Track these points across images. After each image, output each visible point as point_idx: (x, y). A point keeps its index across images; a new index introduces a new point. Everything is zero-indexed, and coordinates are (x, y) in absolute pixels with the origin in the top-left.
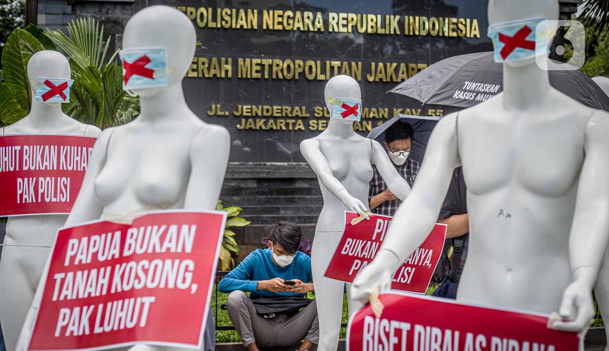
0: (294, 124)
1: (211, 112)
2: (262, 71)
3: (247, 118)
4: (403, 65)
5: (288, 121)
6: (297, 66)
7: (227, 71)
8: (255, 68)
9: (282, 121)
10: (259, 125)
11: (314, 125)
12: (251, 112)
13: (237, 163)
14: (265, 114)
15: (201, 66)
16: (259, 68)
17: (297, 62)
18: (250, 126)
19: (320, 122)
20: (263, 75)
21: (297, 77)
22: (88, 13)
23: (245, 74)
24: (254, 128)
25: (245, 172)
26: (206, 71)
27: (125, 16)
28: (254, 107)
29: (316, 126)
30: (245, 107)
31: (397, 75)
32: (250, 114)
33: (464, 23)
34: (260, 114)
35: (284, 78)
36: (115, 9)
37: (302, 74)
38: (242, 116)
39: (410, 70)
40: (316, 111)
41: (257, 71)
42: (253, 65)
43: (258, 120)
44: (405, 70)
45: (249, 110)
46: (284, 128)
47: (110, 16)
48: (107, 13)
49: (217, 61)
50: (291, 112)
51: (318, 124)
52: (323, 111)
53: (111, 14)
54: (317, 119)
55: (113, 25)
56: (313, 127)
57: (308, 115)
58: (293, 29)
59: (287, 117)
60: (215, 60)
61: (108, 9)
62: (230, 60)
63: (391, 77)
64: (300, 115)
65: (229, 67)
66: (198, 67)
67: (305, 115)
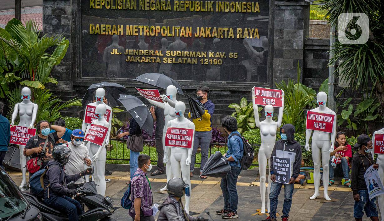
0: (155, 60)
1: (113, 52)
2: (138, 32)
3: (131, 56)
4: (215, 28)
5: (152, 58)
6: (157, 29)
7: (120, 32)
8: (135, 30)
9: (149, 58)
10: (137, 60)
11: (166, 60)
12: (133, 53)
13: (125, 79)
14: (140, 54)
15: (107, 29)
16: (137, 30)
17: (157, 27)
18: (132, 60)
19: (169, 59)
20: (139, 34)
21: (157, 35)
22: (48, 5)
23: (130, 33)
24: (134, 61)
25: (128, 84)
26: (110, 31)
27: (66, 6)
28: (134, 50)
29: (167, 61)
30: (129, 50)
31: (211, 33)
32: (132, 54)
33: (250, 4)
34: (137, 54)
35: (150, 35)
36: (61, 3)
37: (159, 33)
38: (128, 55)
39: (219, 31)
40: (167, 53)
41: (136, 32)
42: (134, 28)
43: (136, 57)
44: (216, 31)
45: (132, 52)
46: (150, 61)
47: (59, 6)
48: (58, 5)
49: (115, 26)
50: (154, 53)
51: (168, 60)
52: (170, 53)
53: (59, 5)
54: (168, 57)
55: (60, 11)
56: (165, 61)
57: (163, 55)
58: (155, 9)
59: (151, 56)
60: (114, 26)
61: (58, 3)
62: (122, 26)
63: (208, 35)
64: (158, 55)
65: (122, 30)
66: (106, 29)
67: (161, 55)
